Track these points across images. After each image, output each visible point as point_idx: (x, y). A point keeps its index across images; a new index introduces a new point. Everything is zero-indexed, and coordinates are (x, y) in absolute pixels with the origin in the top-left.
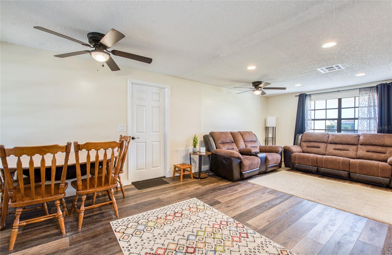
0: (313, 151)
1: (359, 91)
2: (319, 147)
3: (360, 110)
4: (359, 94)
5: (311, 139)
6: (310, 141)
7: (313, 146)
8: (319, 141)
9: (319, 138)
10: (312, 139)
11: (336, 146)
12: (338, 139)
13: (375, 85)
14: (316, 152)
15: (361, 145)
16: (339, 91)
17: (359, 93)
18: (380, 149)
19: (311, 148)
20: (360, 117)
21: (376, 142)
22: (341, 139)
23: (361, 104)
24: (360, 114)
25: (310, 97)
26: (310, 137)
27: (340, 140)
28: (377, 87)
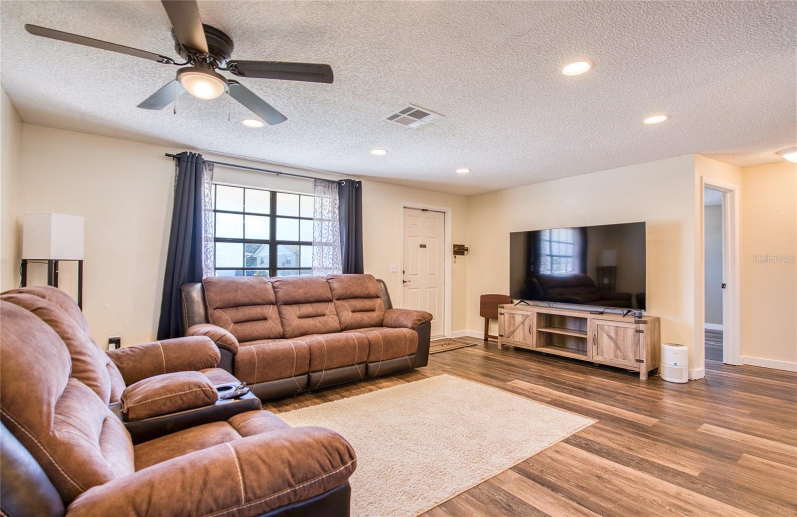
0: (255, 334)
1: (315, 186)
2: (265, 319)
3: (316, 225)
4: (315, 191)
5: (241, 297)
6: (237, 306)
7: (250, 319)
8: (259, 300)
9: (259, 293)
10: (243, 296)
11: (300, 309)
12: (301, 291)
13: (337, 179)
14: (263, 332)
15: (337, 299)
16: (278, 173)
17: (315, 188)
18: (367, 303)
19: (249, 325)
20: (317, 241)
21: (359, 290)
22: (305, 291)
23: (318, 212)
24: (317, 235)
25: (211, 170)
26: (236, 290)
27: (305, 294)
28: (339, 183)
